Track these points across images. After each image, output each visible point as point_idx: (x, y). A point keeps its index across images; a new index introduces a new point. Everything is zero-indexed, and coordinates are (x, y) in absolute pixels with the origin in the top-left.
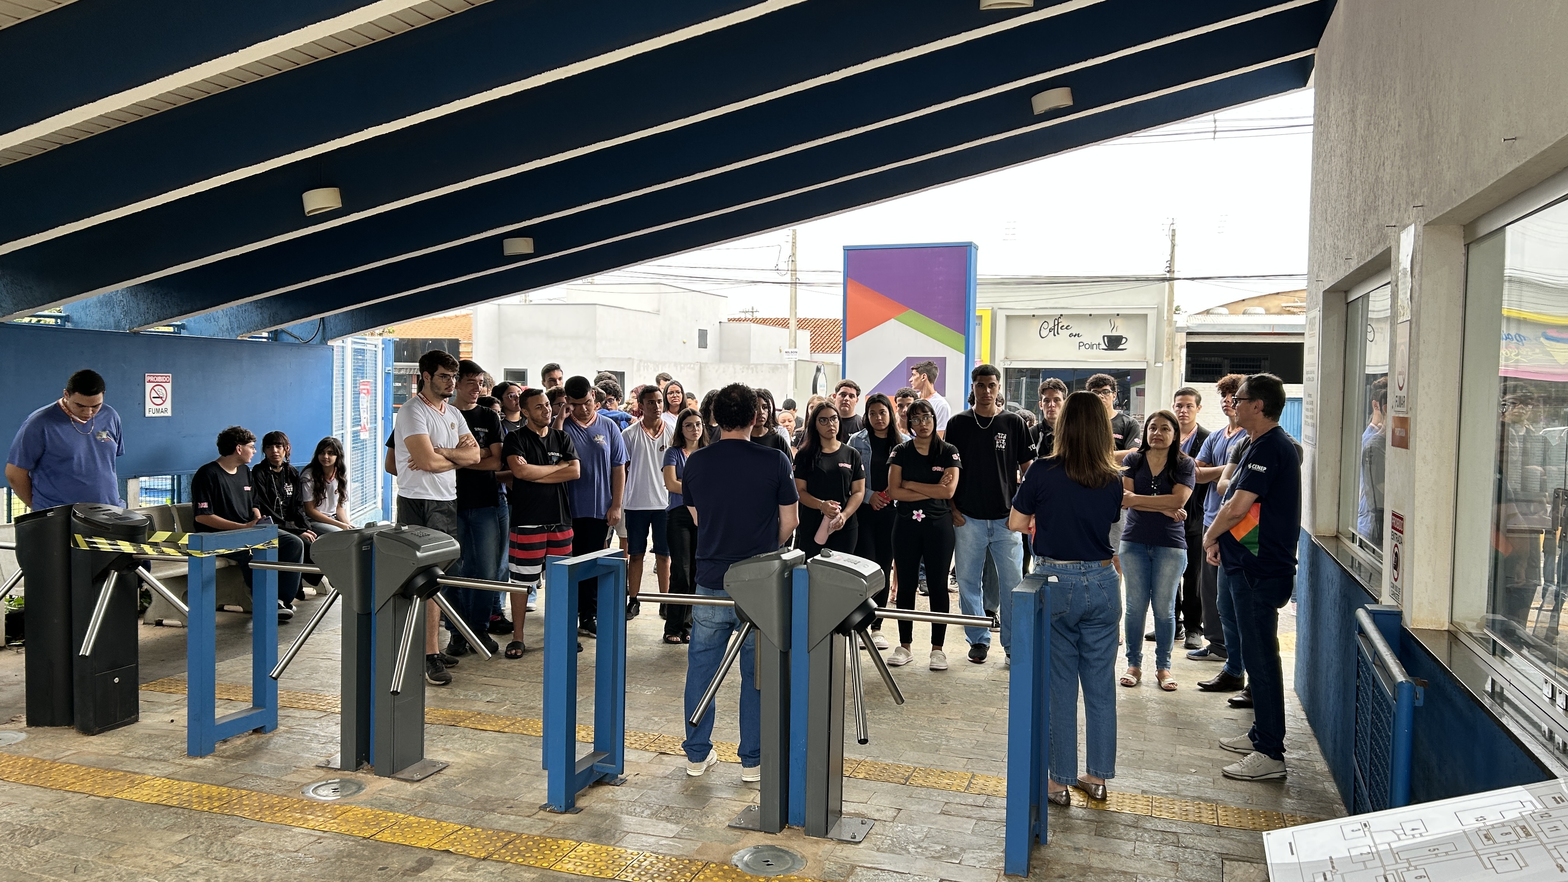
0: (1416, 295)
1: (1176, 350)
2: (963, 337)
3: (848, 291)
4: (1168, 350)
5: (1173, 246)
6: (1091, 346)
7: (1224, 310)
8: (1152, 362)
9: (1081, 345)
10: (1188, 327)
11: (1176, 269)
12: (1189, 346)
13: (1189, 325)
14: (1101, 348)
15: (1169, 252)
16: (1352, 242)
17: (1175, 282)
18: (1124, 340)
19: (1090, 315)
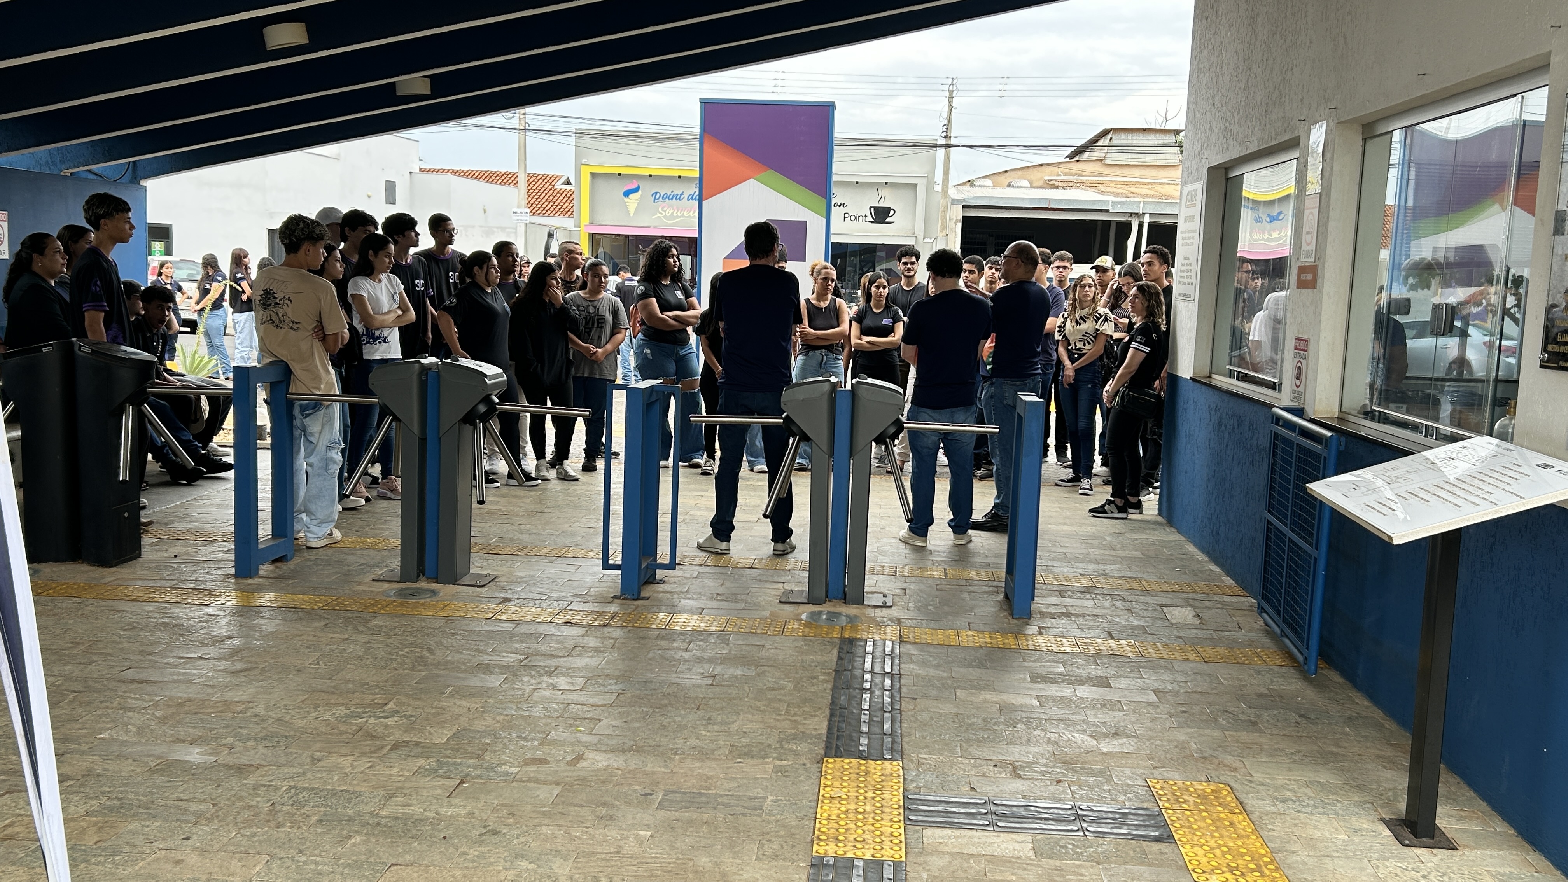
0: (1327, 175)
1: (950, 224)
2: (823, 201)
3: (705, 147)
4: (942, 224)
5: (951, 108)
6: (857, 218)
7: (989, 182)
8: (921, 237)
9: (846, 215)
10: (964, 200)
11: (952, 135)
12: (966, 220)
13: (965, 197)
14: (867, 219)
15: (945, 115)
16: (1251, 128)
17: (952, 149)
18: (892, 212)
19: (857, 183)
